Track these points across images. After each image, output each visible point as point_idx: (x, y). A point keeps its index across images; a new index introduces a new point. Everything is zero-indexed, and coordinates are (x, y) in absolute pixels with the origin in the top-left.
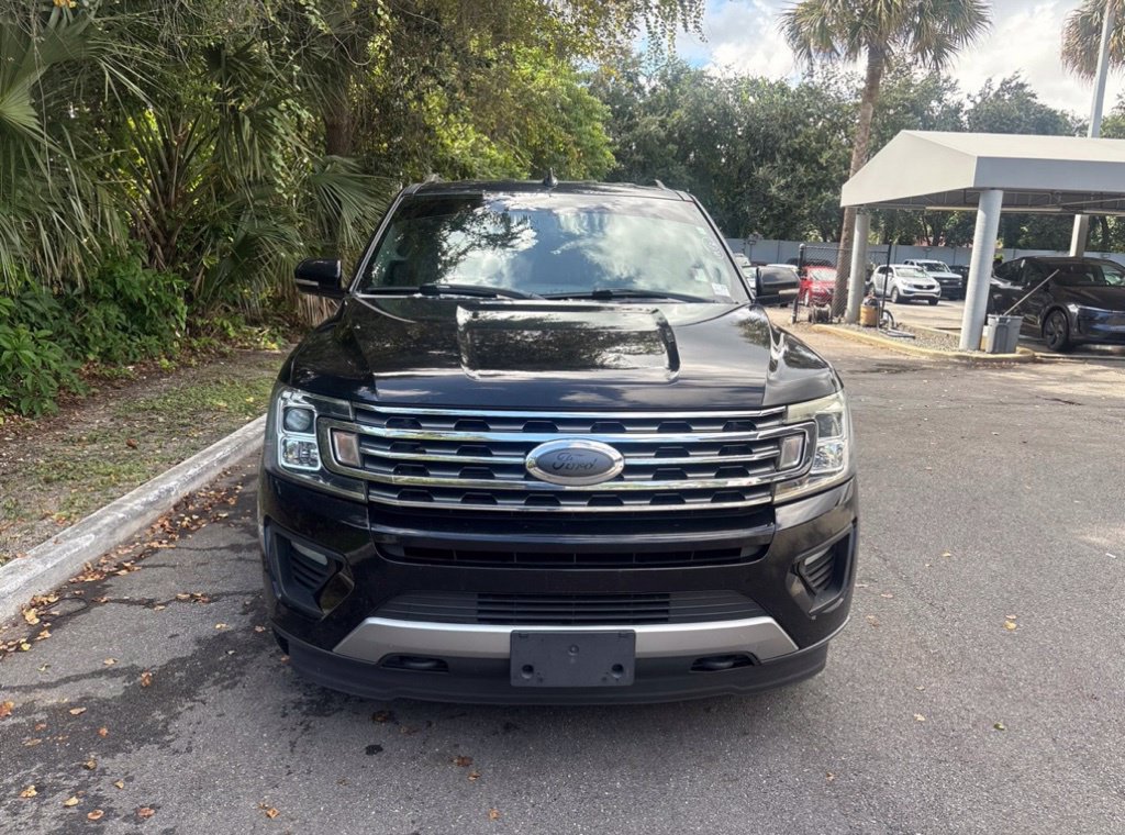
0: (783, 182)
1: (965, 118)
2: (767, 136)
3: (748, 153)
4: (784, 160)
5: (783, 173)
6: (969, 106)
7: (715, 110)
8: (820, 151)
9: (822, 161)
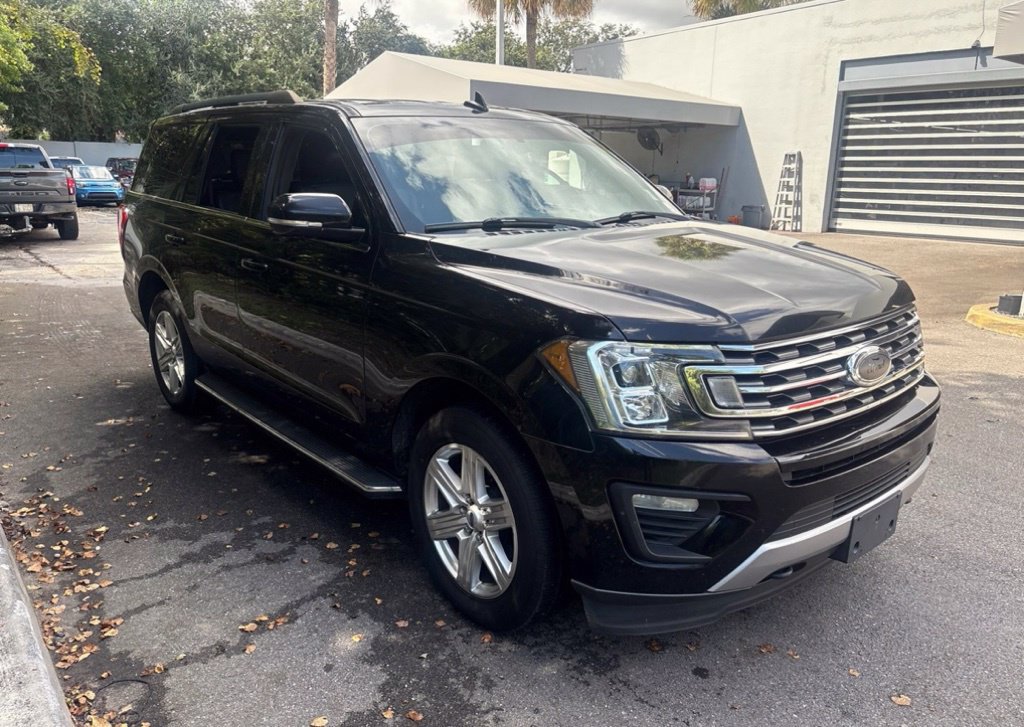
0: (203, 88)
1: (351, 39)
2: (174, 41)
3: (158, 57)
4: (197, 65)
5: (200, 79)
6: (352, 28)
7: (116, 9)
8: (231, 60)
9: (236, 70)
